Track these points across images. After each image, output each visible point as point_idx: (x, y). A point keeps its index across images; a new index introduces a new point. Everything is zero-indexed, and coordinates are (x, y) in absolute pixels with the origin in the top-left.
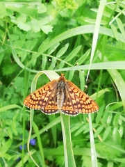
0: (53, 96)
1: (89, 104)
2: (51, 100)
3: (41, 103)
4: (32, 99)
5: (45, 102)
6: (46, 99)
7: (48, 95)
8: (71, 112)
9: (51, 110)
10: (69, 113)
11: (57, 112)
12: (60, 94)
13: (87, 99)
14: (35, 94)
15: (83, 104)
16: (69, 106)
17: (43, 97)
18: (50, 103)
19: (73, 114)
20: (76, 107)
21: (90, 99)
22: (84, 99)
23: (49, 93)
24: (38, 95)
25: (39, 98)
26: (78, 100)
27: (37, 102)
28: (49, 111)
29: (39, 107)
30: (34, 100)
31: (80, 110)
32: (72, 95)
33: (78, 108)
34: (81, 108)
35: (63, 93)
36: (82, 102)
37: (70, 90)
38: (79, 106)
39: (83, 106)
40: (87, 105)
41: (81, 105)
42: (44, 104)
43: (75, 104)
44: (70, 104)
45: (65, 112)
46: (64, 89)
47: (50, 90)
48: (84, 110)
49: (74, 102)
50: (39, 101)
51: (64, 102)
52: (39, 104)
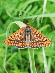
0: (23, 37)
1: (46, 41)
2: (22, 40)
3: (15, 42)
4: (10, 40)
5: (18, 41)
6: (19, 39)
7: (20, 37)
8: (35, 47)
9: (22, 46)
10: (34, 48)
11: (26, 47)
12: (28, 36)
13: (44, 38)
14: (11, 37)
15: (42, 41)
16: (34, 43)
17: (17, 38)
18: (21, 41)
19: (36, 48)
20: (38, 43)
21: (46, 38)
22: (42, 38)
23: (20, 36)
24: (13, 37)
25: (14, 39)
26: (39, 39)
27: (13, 42)
28: (21, 47)
29: (15, 44)
30: (11, 41)
31: (40, 45)
32: (35, 36)
33: (39, 44)
34: (41, 44)
35: (29, 35)
36: (41, 40)
37: (34, 33)
38: (40, 42)
39: (42, 43)
40: (44, 41)
41: (41, 42)
42: (17, 42)
43: (37, 42)
44: (34, 42)
45: (31, 47)
46: (30, 33)
47: (21, 34)
48: (43, 45)
49: (37, 40)
50: (14, 41)
51: (30, 41)
52: (14, 43)
